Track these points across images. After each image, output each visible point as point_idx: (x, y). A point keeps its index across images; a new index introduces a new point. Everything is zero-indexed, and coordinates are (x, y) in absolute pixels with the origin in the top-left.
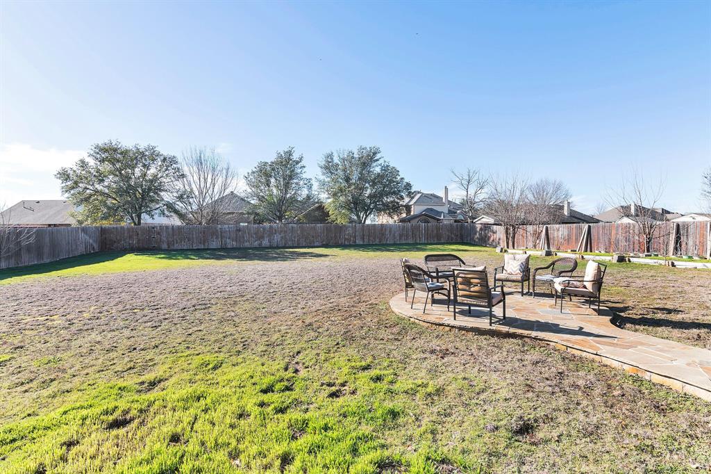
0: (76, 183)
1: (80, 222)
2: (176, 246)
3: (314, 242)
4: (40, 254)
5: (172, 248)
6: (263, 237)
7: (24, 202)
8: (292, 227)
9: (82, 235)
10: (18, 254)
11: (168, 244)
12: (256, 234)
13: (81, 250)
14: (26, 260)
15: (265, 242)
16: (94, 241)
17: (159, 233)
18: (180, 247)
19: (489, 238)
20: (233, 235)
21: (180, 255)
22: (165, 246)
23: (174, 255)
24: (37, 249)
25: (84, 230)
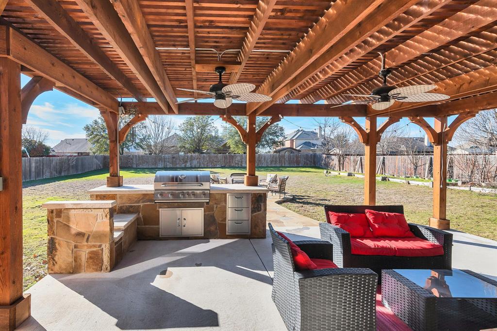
0: (92, 132)
1: (94, 153)
2: (141, 166)
3: (216, 165)
4: (77, 170)
5: (138, 167)
6: (186, 162)
7: (66, 140)
8: (204, 156)
9: (95, 160)
10: (68, 169)
11: (136, 165)
12: (183, 160)
13: (94, 168)
14: (72, 172)
15: (188, 165)
16: (101, 163)
17: (132, 159)
18: (142, 167)
19: (330, 163)
20: (170, 161)
21: (141, 171)
22: (135, 166)
23: (138, 171)
24: (76, 167)
25: (96, 157)
